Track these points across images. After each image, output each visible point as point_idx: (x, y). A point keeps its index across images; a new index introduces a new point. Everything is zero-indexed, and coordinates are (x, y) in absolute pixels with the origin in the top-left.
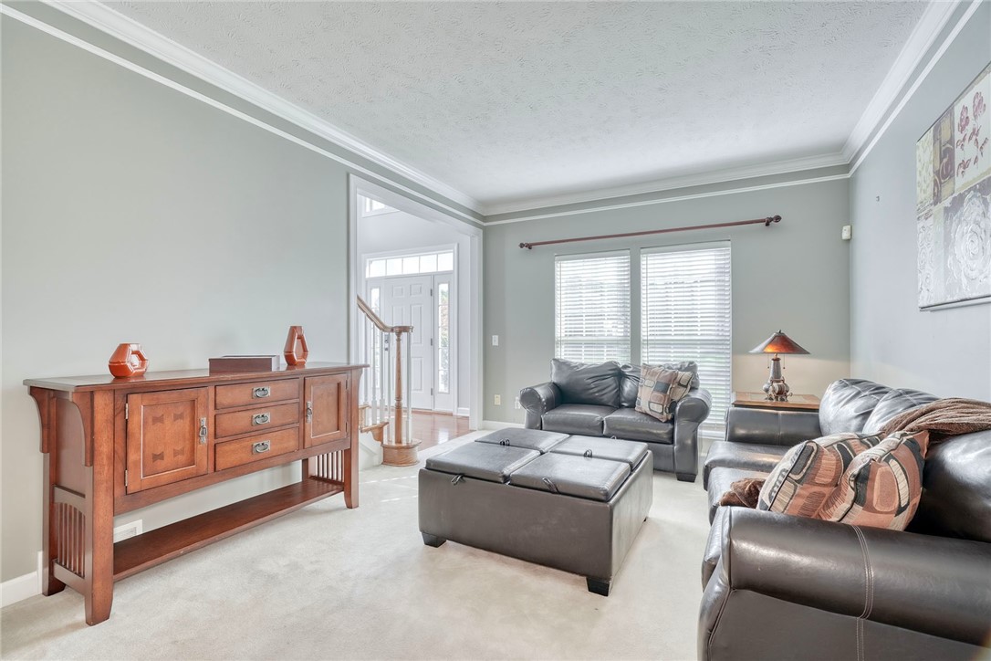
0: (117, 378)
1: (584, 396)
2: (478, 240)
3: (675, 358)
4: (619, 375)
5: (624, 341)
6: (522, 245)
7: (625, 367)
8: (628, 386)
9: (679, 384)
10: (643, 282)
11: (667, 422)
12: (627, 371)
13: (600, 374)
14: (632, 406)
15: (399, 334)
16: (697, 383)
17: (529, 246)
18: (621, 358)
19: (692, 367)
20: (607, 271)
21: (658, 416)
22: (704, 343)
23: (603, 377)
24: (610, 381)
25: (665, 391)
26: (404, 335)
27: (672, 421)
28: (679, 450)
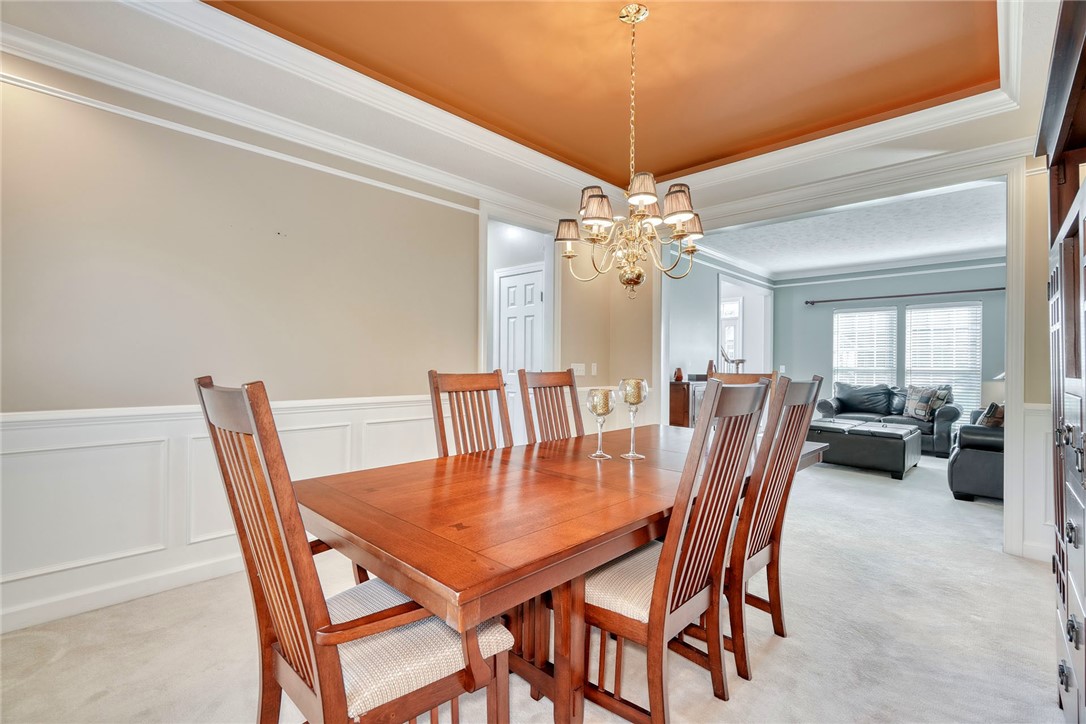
0: (676, 380)
1: (862, 407)
2: (770, 300)
3: (933, 383)
4: (889, 394)
5: (891, 371)
6: (807, 303)
7: (894, 388)
8: (896, 401)
9: (938, 398)
10: (908, 329)
11: (929, 421)
12: (895, 391)
13: (873, 393)
14: (900, 412)
15: (738, 364)
16: (952, 399)
17: (813, 303)
18: (890, 382)
19: (948, 388)
20: (877, 321)
21: (921, 418)
22: (958, 373)
23: (877, 395)
24: (882, 397)
25: (927, 402)
26: (741, 365)
27: (932, 421)
28: (937, 439)
